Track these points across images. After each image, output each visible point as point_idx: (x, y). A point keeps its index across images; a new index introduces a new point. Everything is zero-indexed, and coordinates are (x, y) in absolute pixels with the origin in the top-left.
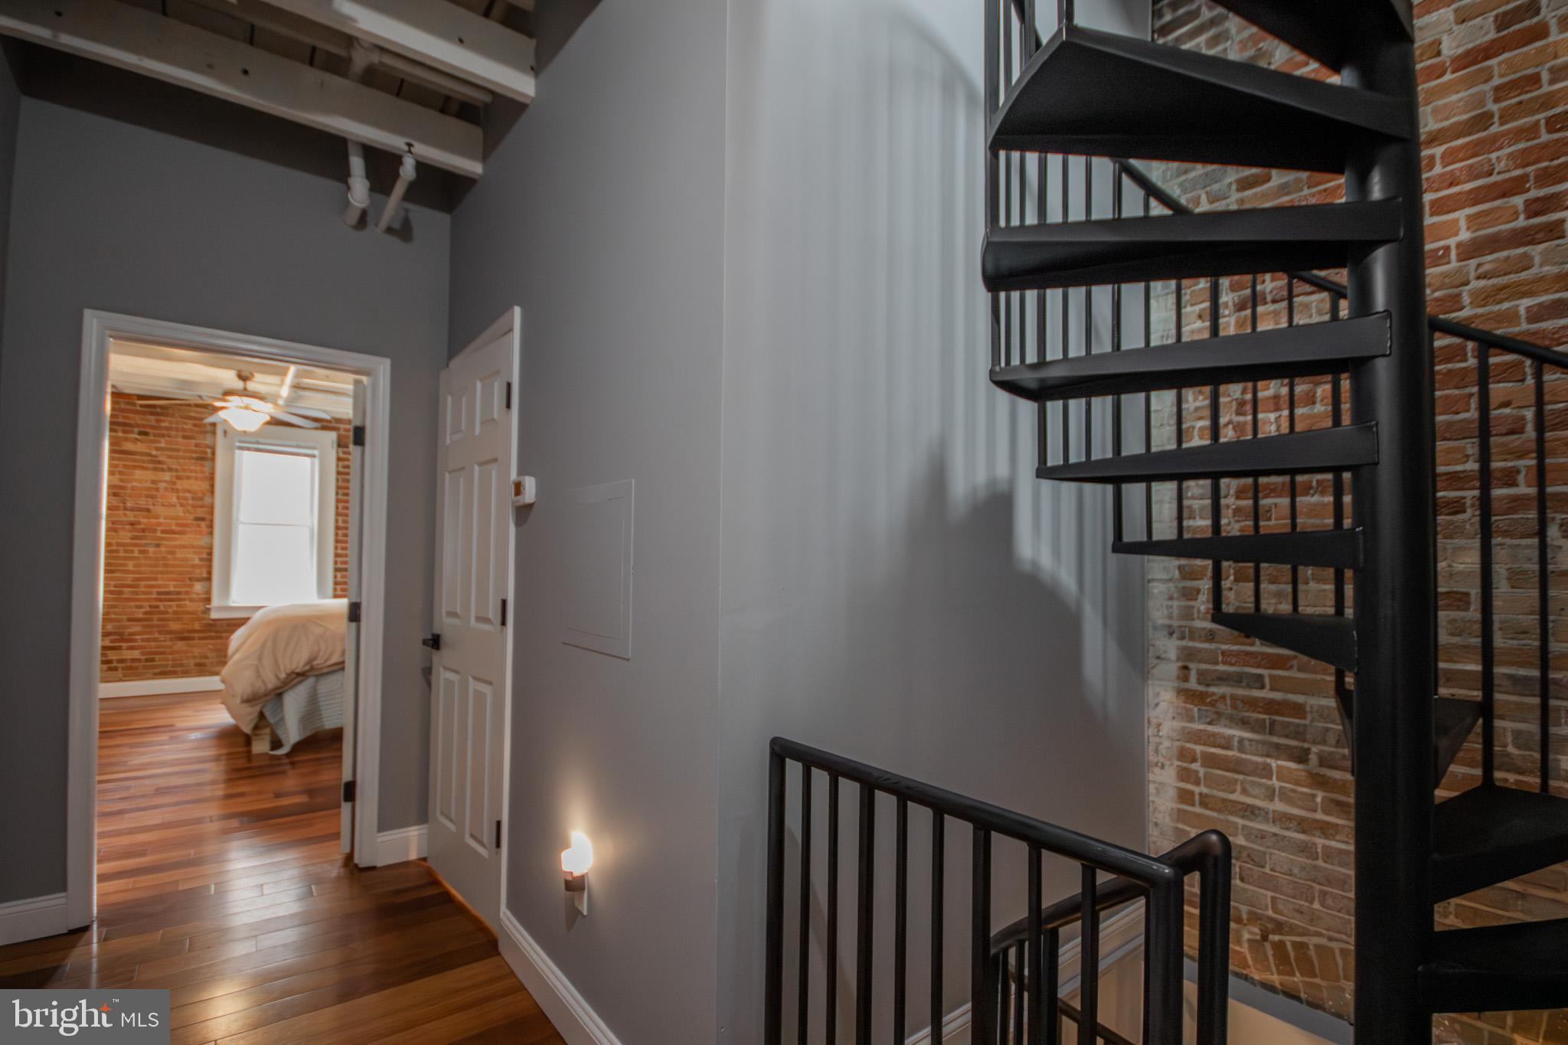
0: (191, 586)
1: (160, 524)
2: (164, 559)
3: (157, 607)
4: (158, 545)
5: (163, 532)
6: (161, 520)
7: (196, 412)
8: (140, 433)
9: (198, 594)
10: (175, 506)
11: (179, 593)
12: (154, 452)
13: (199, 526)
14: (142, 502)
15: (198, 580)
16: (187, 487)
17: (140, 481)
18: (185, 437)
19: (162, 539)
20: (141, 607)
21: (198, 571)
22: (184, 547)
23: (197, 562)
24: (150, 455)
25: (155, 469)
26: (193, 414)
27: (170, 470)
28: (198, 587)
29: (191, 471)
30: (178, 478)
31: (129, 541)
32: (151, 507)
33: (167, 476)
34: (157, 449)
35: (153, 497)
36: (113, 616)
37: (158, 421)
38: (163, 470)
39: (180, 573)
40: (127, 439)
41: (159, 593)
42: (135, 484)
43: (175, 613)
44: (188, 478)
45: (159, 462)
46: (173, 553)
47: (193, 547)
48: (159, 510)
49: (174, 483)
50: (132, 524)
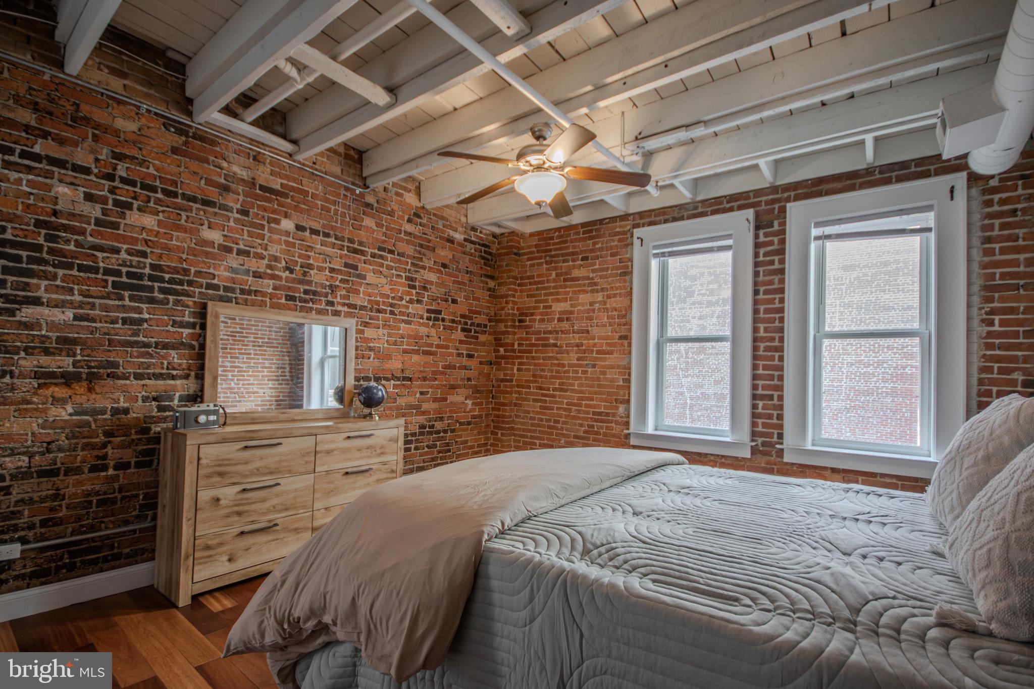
0: (617, 408)
1: (595, 345)
2: (598, 379)
3: (593, 427)
4: (594, 366)
5: (598, 352)
6: (596, 341)
7: (620, 227)
8: (583, 259)
9: (622, 417)
10: (605, 326)
11: (608, 414)
12: (591, 275)
13: (623, 345)
14: (584, 324)
15: (621, 403)
16: (614, 305)
17: (583, 305)
18: (612, 255)
19: (596, 359)
20: (581, 425)
21: (622, 392)
22: (612, 367)
23: (621, 383)
24: (588, 278)
25: (592, 291)
26: (618, 230)
27: (602, 290)
28: (621, 409)
29: (617, 289)
30: (609, 297)
31: (575, 362)
32: (590, 328)
33: (600, 297)
34: (593, 271)
35: (591, 318)
36: (565, 432)
37: (594, 244)
38: (597, 291)
39: (609, 394)
40: (574, 267)
41: (594, 413)
42: (579, 308)
43: (605, 435)
44: (615, 295)
45: (595, 284)
46: (604, 373)
47: (618, 367)
48: (595, 331)
49: (605, 303)
50: (578, 346)
